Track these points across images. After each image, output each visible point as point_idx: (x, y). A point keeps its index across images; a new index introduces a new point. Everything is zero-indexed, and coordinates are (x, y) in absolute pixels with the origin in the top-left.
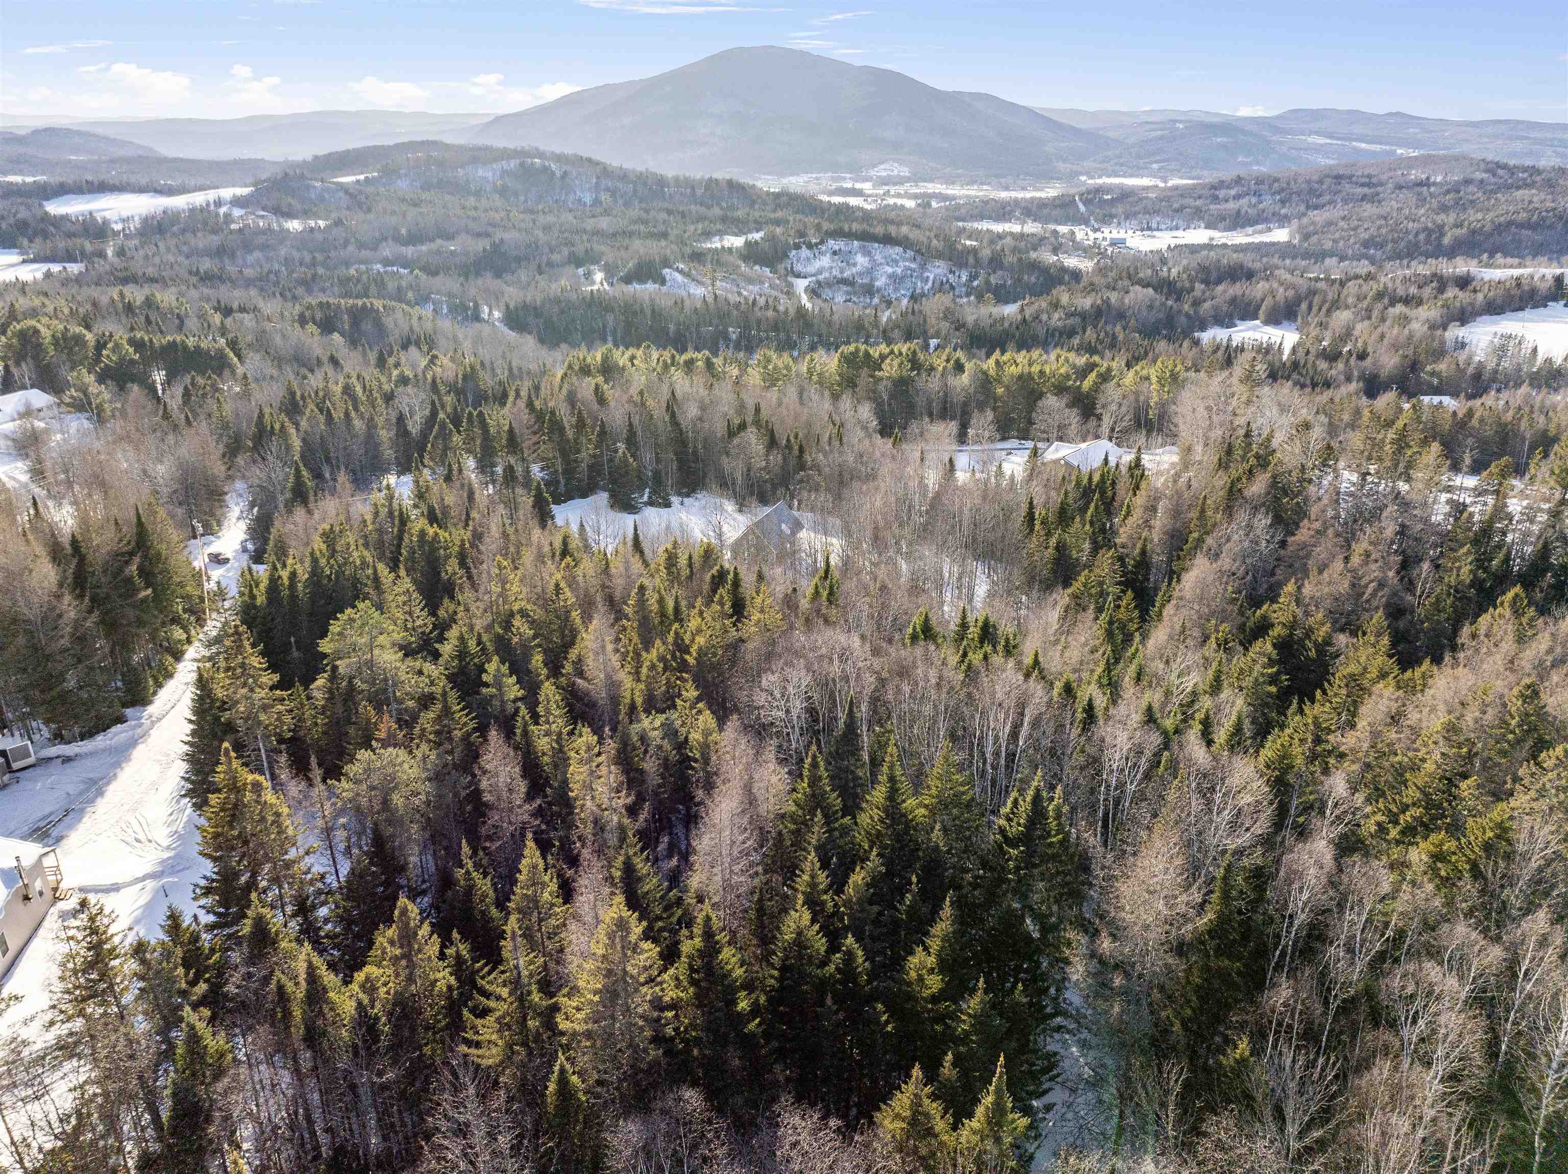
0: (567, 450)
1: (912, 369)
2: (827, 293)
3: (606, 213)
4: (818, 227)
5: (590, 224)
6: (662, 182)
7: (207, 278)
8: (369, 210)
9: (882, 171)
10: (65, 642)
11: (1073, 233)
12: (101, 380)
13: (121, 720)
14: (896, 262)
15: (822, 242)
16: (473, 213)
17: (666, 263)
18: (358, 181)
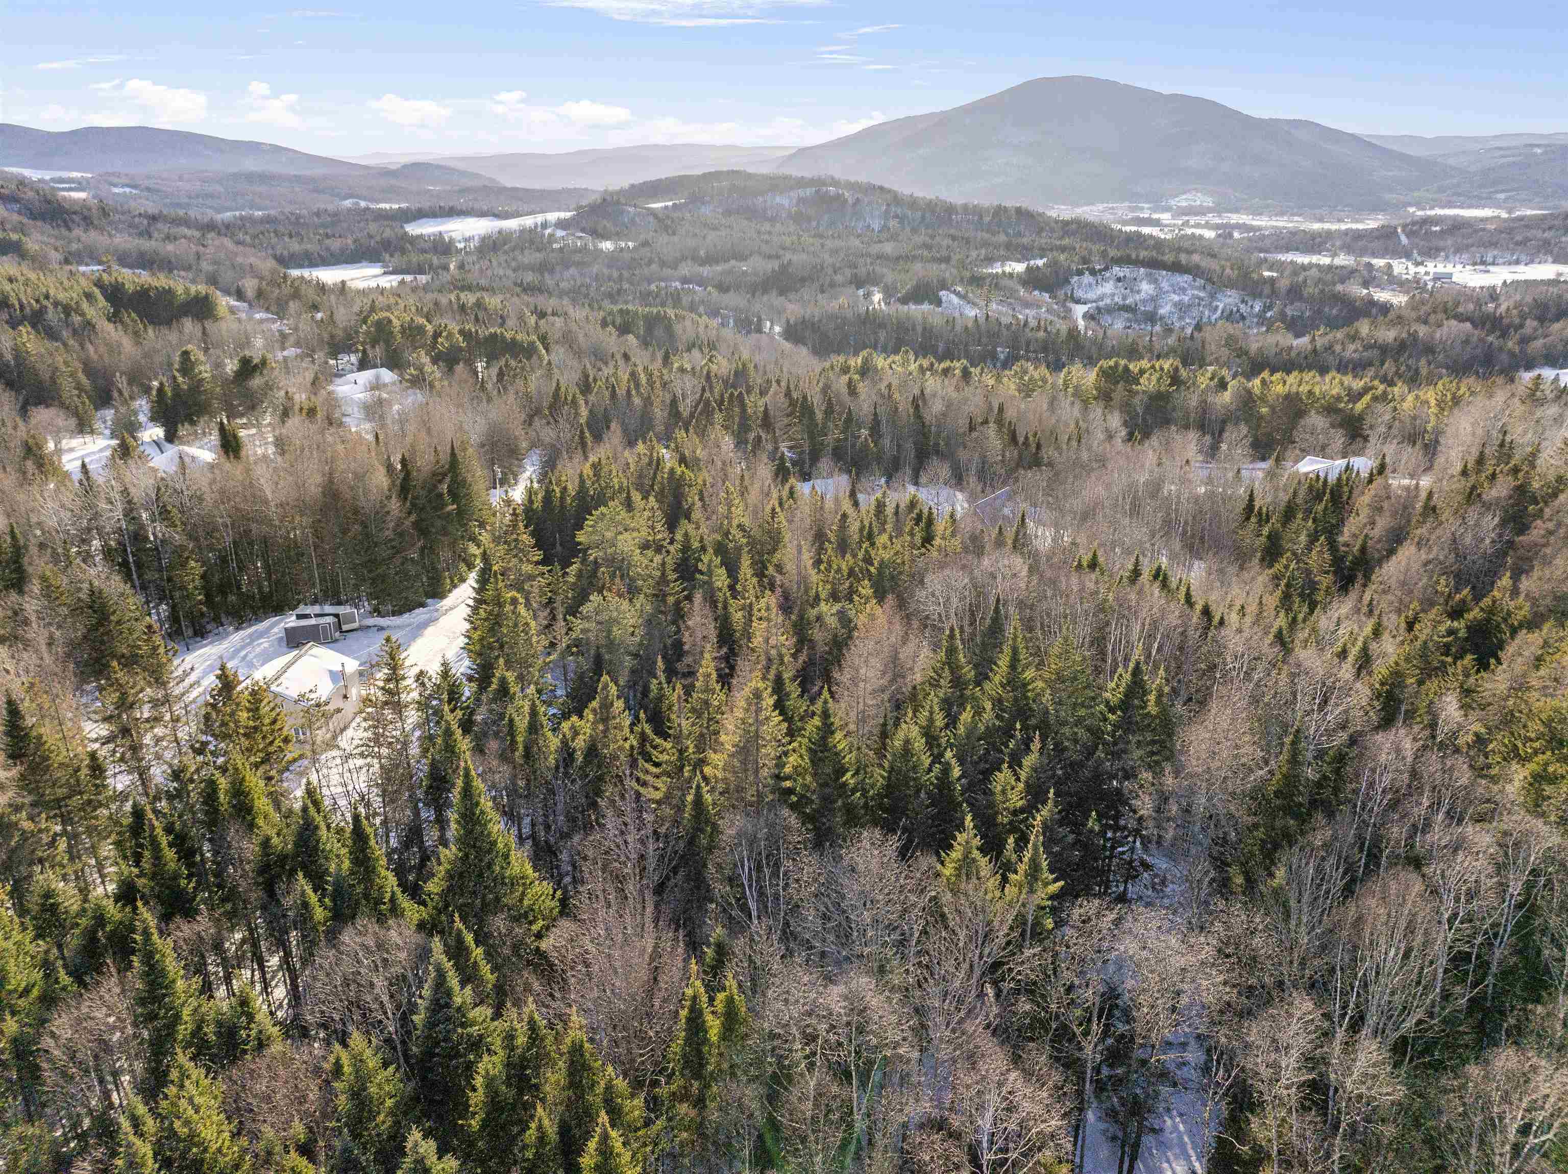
0: (814, 432)
1: (1171, 385)
2: (1106, 320)
3: (894, 237)
4: (1104, 254)
5: (875, 249)
6: (950, 209)
7: (528, 289)
8: (674, 234)
9: (1183, 201)
10: (389, 533)
11: (1390, 266)
12: (435, 361)
13: (423, 605)
14: (1183, 290)
15: (1106, 269)
16: (766, 237)
17: (944, 286)
18: (666, 207)
